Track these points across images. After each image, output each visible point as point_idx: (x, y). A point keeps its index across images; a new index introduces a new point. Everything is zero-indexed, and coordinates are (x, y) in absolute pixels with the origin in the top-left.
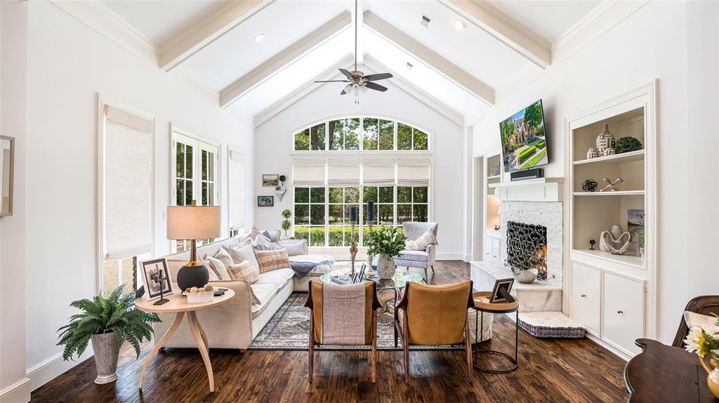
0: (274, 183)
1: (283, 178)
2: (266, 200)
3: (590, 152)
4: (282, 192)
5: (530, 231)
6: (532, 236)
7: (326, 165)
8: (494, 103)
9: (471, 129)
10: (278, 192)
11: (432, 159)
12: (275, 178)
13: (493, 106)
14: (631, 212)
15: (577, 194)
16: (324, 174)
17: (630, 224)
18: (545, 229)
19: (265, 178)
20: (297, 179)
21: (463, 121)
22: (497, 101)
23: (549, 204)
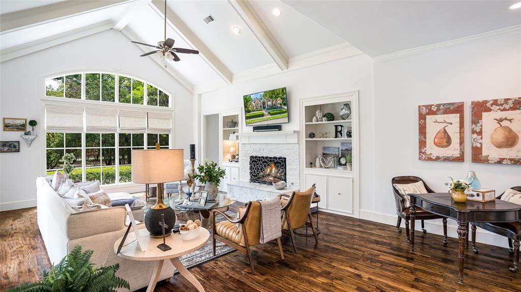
0: (21, 127)
1: (33, 123)
2: (10, 146)
3: (314, 119)
4: (33, 137)
5: (262, 160)
6: (263, 162)
7: (85, 113)
8: (232, 82)
9: (200, 95)
10: (27, 137)
11: (173, 114)
12: (23, 122)
13: (230, 83)
14: (324, 148)
15: (307, 139)
16: (82, 121)
17: (324, 154)
18: (285, 159)
19: (7, 121)
20: (52, 125)
21: (193, 89)
22: (234, 82)
23: (288, 145)
